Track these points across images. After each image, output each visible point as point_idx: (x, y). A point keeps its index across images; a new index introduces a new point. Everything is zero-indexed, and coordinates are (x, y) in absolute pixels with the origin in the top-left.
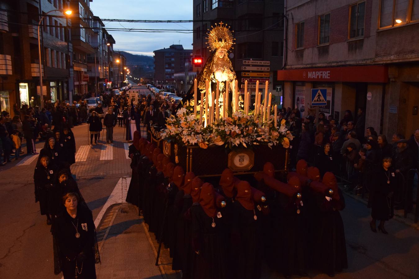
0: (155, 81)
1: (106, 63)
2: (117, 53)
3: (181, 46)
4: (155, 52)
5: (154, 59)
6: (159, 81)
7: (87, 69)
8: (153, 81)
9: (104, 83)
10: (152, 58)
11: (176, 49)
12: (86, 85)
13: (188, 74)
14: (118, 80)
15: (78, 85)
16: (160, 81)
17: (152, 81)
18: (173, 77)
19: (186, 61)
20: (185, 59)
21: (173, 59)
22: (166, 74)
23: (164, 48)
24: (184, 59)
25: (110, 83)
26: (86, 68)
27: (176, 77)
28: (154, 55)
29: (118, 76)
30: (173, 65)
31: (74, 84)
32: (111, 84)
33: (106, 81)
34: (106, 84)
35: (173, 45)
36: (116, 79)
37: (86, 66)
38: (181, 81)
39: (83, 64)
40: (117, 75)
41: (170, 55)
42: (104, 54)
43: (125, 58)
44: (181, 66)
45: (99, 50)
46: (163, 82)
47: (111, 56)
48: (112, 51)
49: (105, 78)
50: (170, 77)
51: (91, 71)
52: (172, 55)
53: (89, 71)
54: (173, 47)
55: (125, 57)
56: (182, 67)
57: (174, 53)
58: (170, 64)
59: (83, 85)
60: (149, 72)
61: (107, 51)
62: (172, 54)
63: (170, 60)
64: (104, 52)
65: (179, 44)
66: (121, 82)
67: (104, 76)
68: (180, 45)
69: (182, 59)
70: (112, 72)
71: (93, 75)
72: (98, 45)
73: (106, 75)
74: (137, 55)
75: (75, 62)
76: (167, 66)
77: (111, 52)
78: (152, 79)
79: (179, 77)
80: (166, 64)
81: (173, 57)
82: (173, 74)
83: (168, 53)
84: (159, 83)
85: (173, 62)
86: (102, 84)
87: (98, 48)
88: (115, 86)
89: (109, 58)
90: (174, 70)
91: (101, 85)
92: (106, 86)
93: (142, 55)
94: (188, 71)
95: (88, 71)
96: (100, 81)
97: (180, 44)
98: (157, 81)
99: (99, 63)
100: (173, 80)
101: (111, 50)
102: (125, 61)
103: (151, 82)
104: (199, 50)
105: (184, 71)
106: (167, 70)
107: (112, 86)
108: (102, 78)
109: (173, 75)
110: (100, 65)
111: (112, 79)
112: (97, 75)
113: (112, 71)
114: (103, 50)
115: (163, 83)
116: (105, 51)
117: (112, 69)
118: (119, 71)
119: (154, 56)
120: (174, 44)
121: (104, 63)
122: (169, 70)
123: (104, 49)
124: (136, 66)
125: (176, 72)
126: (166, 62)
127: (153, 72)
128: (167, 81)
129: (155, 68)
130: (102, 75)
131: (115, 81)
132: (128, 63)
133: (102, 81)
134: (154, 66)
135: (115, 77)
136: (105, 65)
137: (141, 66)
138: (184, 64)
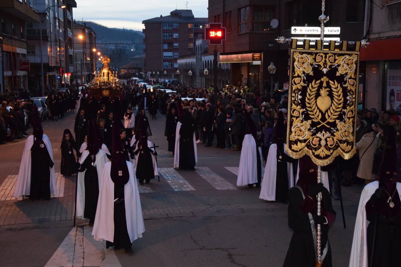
0: (146, 73)
1: (60, 40)
2: (81, 24)
3: (190, 11)
4: (145, 22)
5: (144, 35)
6: (152, 72)
7: (27, 49)
8: (143, 73)
9: (57, 75)
10: (141, 34)
11: (181, 17)
12: (24, 76)
13: (201, 60)
15: (10, 78)
16: (154, 73)
17: (141, 73)
18: (176, 66)
19: (199, 37)
21: (176, 35)
22: (165, 61)
23: (161, 16)
24: (194, 34)
25: (68, 75)
26: (25, 49)
27: (180, 65)
28: (144, 28)
29: (82, 63)
30: (176, 45)
31: (3, 74)
32: (69, 77)
33: (61, 71)
34: (61, 77)
35: (176, 10)
36: (79, 68)
37: (25, 44)
38: (189, 71)
39: (18, 40)
40: (80, 62)
41: (171, 28)
42: (57, 24)
43: (95, 34)
45: (47, 18)
46: (158, 73)
47: (69, 29)
48: (71, 20)
49: (59, 65)
50: (172, 66)
51: (33, 53)
52: (176, 27)
53: (31, 54)
54: (176, 14)
55: (93, 32)
57: (177, 25)
58: (170, 44)
59: (20, 76)
60: (136, 57)
61: (63, 21)
62: (175, 25)
63: (172, 36)
64: (57, 21)
65: (186, 9)
66: (87, 73)
67: (57, 63)
68: (187, 11)
70: (71, 56)
71: (37, 60)
72: (46, 8)
73: (60, 60)
74: (116, 29)
75: (4, 36)
76: (166, 47)
77: (69, 22)
78: (140, 70)
79: (186, 64)
80: (164, 43)
81: (175, 31)
82: (175, 60)
83: (168, 24)
84: (152, 75)
85: (176, 40)
86: (54, 76)
87: (46, 14)
88: (77, 81)
89: (65, 32)
90: (178, 54)
91: (52, 78)
92: (61, 80)
93: (124, 29)
94: (201, 55)
95: (28, 52)
96: (49, 71)
97: (189, 9)
98: (149, 73)
99: (47, 40)
100: (176, 69)
101: (70, 18)
102: (95, 38)
103: (139, 73)
104: (219, 15)
105: (195, 54)
106: (166, 54)
107: (72, 80)
108: (53, 65)
109: (177, 63)
110: (49, 44)
111: (71, 68)
112: (45, 61)
113: (71, 54)
114: (55, 18)
115: (160, 76)
116: (59, 20)
117: (71, 52)
118: (84, 54)
119: (143, 30)
120: (178, 9)
121: (56, 41)
122: (170, 54)
123: (57, 16)
124: (113, 47)
125: (182, 57)
126: (164, 40)
127: (142, 58)
128: (165, 72)
129: (145, 50)
130: (54, 60)
131: (76, 72)
132: (100, 42)
133: (54, 71)
134: (145, 48)
135: (78, 65)
136: (58, 43)
137: (122, 48)
138: (195, 43)
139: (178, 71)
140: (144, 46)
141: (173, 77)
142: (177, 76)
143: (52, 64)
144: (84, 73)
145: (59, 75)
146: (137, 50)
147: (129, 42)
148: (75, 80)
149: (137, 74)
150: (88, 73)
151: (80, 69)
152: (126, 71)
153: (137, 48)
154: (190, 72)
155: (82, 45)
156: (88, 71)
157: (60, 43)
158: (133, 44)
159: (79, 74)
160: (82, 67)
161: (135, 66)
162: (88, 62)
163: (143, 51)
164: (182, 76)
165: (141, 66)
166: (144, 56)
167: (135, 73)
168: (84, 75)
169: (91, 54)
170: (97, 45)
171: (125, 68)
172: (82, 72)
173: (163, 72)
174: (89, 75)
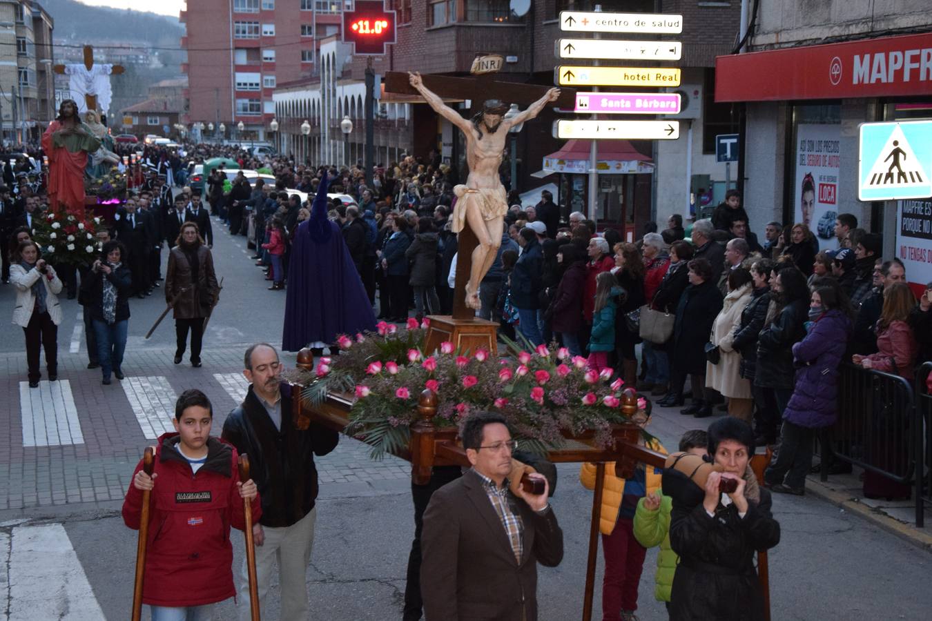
0: (190, 126)
5: (183, 25)
6: (206, 125)
8: (182, 126)
10: (177, 24)
13: (334, 95)
14: (15, 113)
16: (211, 126)
17: (176, 126)
18: (269, 108)
19: (328, 35)
20: (321, 27)
21: (268, 28)
22: (240, 95)
24: (318, 25)
27: (279, 108)
28: (185, 9)
29: (14, 96)
30: (268, 53)
38: (303, 122)
40: (9, 95)
41: (254, 10)
43: (51, 20)
44: (304, 59)
46: (222, 126)
52: (268, 9)
55: (48, 16)
56: (308, 61)
58: (254, 51)
60: (164, 83)
62: (267, 4)
63: (257, 30)
66: (29, 124)
69: (310, 28)
74: (109, 8)
76: (242, 58)
78: (174, 117)
79: (296, 106)
80: (237, 48)
81: (267, 17)
82: (269, 93)
84: (205, 132)
85: (270, 42)
90: (273, 78)
93: (129, 10)
94: (334, 82)
98: (199, 126)
100: (270, 118)
102: (51, 30)
103: (171, 126)
105: (318, 78)
106: (242, 77)
109: (271, 100)
115: (227, 135)
118: (20, 72)
119: (182, 13)
122: (254, 78)
125: (284, 86)
126: (235, 41)
127: (181, 87)
128: (241, 124)
129: (187, 68)
132: (65, 41)
134: (186, 60)
137: (124, 59)
138: (318, 50)
139: (274, 123)
140: (184, 57)
141: (261, 137)
142: (270, 135)
144: (20, 124)
146: (166, 65)
147: (145, 44)
149: (166, 128)
150: (34, 124)
151: (11, 113)
152: (136, 121)
153: (165, 61)
154: (306, 125)
155: (14, 49)
156: (32, 119)
158: (155, 48)
159: (7, 125)
160: (14, 108)
161: (161, 109)
162: (33, 94)
163: (181, 69)
164: (285, 136)
165: (178, 107)
166: (184, 81)
167: (161, 127)
168: (21, 130)
169: (41, 72)
170: (56, 51)
171: (134, 114)
172: (14, 121)
173: (236, 124)
174: (34, 130)
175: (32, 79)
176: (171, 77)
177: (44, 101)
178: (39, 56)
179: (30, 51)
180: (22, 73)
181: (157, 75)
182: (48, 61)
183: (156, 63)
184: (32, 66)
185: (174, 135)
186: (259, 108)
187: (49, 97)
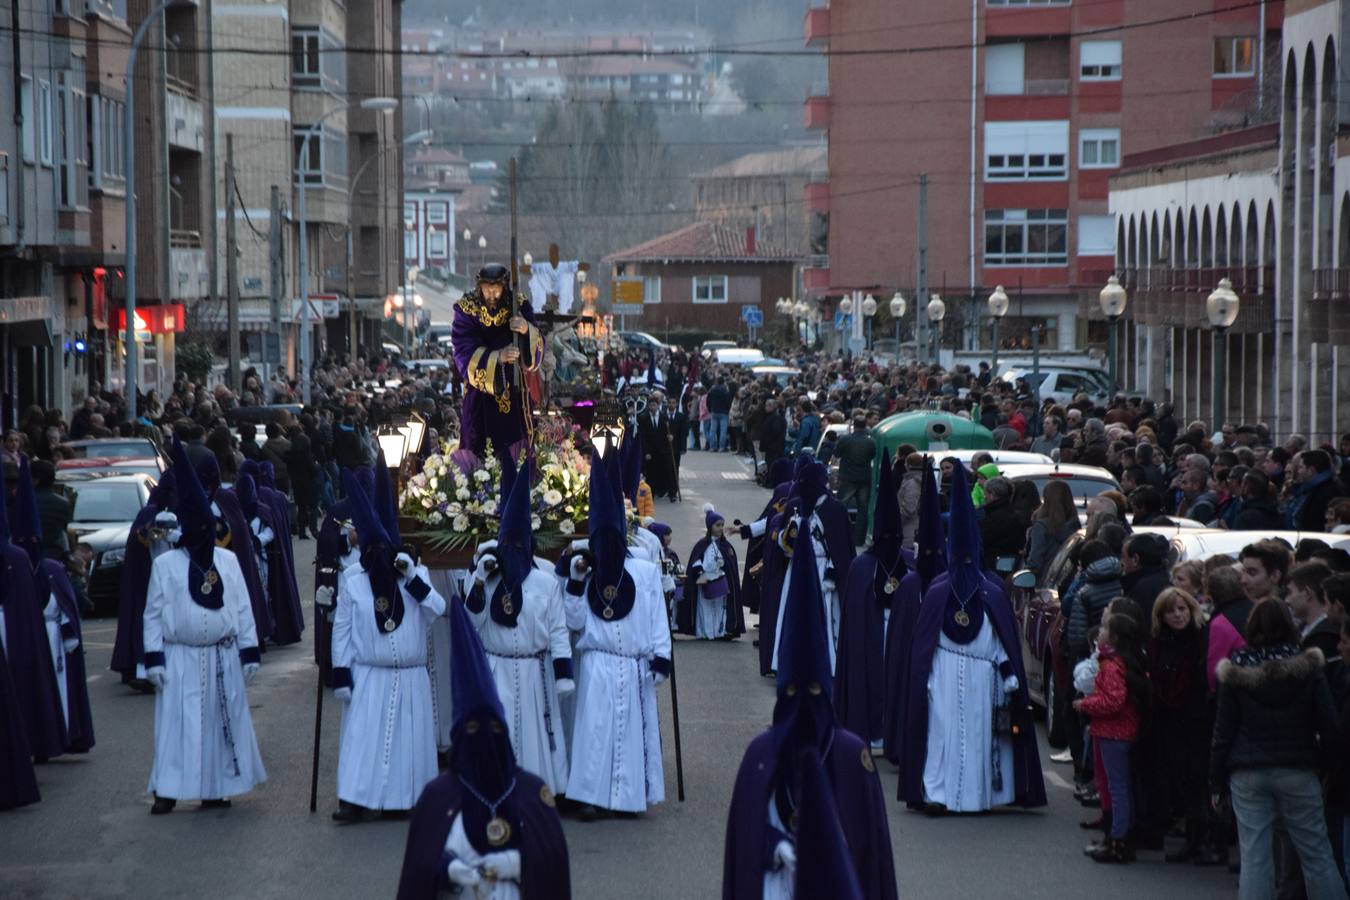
0: (829, 306)
9: (58, 326)
17: (784, 304)
18: (1095, 239)
25: (155, 326)
27: (1130, 236)
32: (166, 345)
33: (99, 292)
36: (254, 263)
38: (1211, 285)
40: (261, 215)
44: (1222, 66)
46: (936, 303)
49: (82, 238)
56: (1234, 75)
58: (1049, 46)
66: (321, 309)
67: (65, 219)
70: (184, 161)
76: (1008, 73)
78: (776, 276)
79: (1189, 229)
80: (993, 41)
82: (1096, 187)
85: (1106, 15)
92: (95, 367)
94: (1327, 143)
98: (858, 306)
100: (1098, 271)
103: (767, 304)
106: (1005, 138)
107: (191, 366)
109: (1102, 211)
113: (187, 140)
117: (183, 122)
118: (298, 141)
121: (59, 29)
122: (1047, 137)
124: (550, 83)
125: (1146, 163)
126: (987, 17)
127: (802, 175)
128: (998, 295)
129: (825, 110)
130: (40, 193)
131: (232, 298)
132: (438, 36)
133: (37, 293)
134: (821, 87)
135: (243, 235)
136: (79, 49)
137: (622, 87)
138: (1275, 34)
139: (1112, 289)
140: (815, 75)
141: (1067, 338)
142: (1099, 331)
143: (20, 227)
144: (292, 309)
145: (81, 324)
146: (756, 105)
147: (695, 37)
148: (220, 367)
149: (750, 314)
150: (335, 308)
151: (265, 274)
152: (655, 292)
153: (754, 90)
154: (1223, 294)
155: (280, 69)
156: (328, 294)
157: (93, 43)
158: (721, 52)
159: (254, 314)
160: (277, 256)
161: (738, 250)
162: (336, 211)
163: (806, 113)
164: (1147, 333)
165: (793, 244)
166: (813, 155)
167: (735, 308)
168: (293, 327)
169: (363, 140)
170: (412, 67)
171: (648, 268)
172: (275, 301)
173: (982, 295)
174: (336, 327)
175: (334, 163)
176: (769, 142)
177: (368, 233)
178: (358, 89)
179: (332, 72)
180: (303, 142)
181: (731, 141)
182: (385, 103)
183: (723, 97)
184: (335, 120)
185: (779, 337)
186: (1060, 240)
187: (385, 219)
